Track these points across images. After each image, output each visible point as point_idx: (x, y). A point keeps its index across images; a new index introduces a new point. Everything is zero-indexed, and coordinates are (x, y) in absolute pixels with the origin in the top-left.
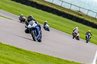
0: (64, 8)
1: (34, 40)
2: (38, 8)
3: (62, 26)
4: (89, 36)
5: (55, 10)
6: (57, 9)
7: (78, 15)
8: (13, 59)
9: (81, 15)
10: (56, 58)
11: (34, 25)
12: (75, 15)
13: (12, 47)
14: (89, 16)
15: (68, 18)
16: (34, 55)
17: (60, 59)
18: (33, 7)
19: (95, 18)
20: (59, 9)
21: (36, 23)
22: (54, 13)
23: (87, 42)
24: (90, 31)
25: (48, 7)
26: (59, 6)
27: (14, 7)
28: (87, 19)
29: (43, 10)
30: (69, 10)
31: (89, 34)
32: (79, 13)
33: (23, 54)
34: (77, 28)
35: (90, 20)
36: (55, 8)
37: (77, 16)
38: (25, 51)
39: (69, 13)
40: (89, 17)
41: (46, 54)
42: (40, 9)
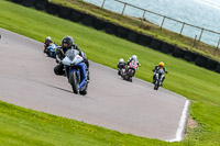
0: (110, 12)
1: (75, 92)
2: (49, 13)
4: (160, 74)
5: (89, 16)
7: (141, 26)
9: (147, 28)
10: (91, 126)
11: (77, 59)
12: (133, 27)
14: (164, 30)
15: (117, 36)
16: (42, 118)
17: (99, 129)
18: (38, 9)
19: (180, 36)
20: (97, 15)
21: (80, 54)
22: (86, 24)
23: (156, 89)
24: (163, 64)
25: (72, 10)
26: (98, 8)
28: (160, 37)
29: (61, 16)
30: (120, 17)
31: (161, 70)
32: (143, 23)
33: (18, 117)
34: (135, 57)
35: (168, 40)
36: (88, 11)
37: (139, 30)
38: (22, 111)
39: (121, 24)
40: (167, 33)
41: (70, 118)
42: (54, 14)
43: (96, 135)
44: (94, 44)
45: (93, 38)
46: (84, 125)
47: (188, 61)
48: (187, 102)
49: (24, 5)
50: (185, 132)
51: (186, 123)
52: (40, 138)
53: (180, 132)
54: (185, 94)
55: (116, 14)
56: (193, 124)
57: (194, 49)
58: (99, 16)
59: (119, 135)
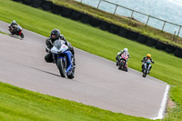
0: (104, 12)
2: (54, 13)
3: (99, 46)
4: (148, 64)
5: (87, 15)
6: (90, 13)
7: (129, 25)
8: (8, 108)
9: (135, 25)
10: (88, 107)
12: (123, 25)
13: (6, 86)
14: (149, 27)
15: (110, 32)
16: (47, 100)
17: (95, 109)
18: (45, 9)
19: (162, 31)
20: (93, 15)
22: (84, 22)
23: (144, 76)
24: (149, 55)
25: (72, 11)
26: (94, 8)
27: (11, 11)
28: (145, 33)
29: (63, 16)
30: (113, 16)
31: (149, 61)
32: (131, 22)
33: (27, 99)
34: (126, 49)
35: (152, 35)
36: (86, 11)
38: (31, 94)
39: (113, 22)
40: (151, 29)
42: (58, 14)
43: (92, 114)
44: (91, 39)
45: (91, 34)
46: (83, 106)
47: (169, 52)
48: (168, 87)
49: (33, 6)
50: (166, 111)
51: (167, 104)
52: (46, 117)
53: (161, 111)
54: (165, 80)
55: (109, 14)
56: (172, 105)
57: (174, 43)
58: (95, 15)
59: (111, 114)
